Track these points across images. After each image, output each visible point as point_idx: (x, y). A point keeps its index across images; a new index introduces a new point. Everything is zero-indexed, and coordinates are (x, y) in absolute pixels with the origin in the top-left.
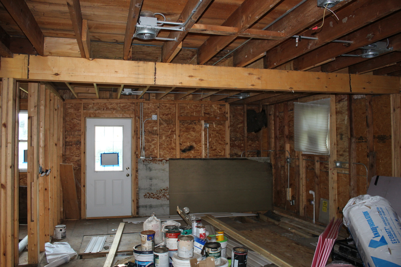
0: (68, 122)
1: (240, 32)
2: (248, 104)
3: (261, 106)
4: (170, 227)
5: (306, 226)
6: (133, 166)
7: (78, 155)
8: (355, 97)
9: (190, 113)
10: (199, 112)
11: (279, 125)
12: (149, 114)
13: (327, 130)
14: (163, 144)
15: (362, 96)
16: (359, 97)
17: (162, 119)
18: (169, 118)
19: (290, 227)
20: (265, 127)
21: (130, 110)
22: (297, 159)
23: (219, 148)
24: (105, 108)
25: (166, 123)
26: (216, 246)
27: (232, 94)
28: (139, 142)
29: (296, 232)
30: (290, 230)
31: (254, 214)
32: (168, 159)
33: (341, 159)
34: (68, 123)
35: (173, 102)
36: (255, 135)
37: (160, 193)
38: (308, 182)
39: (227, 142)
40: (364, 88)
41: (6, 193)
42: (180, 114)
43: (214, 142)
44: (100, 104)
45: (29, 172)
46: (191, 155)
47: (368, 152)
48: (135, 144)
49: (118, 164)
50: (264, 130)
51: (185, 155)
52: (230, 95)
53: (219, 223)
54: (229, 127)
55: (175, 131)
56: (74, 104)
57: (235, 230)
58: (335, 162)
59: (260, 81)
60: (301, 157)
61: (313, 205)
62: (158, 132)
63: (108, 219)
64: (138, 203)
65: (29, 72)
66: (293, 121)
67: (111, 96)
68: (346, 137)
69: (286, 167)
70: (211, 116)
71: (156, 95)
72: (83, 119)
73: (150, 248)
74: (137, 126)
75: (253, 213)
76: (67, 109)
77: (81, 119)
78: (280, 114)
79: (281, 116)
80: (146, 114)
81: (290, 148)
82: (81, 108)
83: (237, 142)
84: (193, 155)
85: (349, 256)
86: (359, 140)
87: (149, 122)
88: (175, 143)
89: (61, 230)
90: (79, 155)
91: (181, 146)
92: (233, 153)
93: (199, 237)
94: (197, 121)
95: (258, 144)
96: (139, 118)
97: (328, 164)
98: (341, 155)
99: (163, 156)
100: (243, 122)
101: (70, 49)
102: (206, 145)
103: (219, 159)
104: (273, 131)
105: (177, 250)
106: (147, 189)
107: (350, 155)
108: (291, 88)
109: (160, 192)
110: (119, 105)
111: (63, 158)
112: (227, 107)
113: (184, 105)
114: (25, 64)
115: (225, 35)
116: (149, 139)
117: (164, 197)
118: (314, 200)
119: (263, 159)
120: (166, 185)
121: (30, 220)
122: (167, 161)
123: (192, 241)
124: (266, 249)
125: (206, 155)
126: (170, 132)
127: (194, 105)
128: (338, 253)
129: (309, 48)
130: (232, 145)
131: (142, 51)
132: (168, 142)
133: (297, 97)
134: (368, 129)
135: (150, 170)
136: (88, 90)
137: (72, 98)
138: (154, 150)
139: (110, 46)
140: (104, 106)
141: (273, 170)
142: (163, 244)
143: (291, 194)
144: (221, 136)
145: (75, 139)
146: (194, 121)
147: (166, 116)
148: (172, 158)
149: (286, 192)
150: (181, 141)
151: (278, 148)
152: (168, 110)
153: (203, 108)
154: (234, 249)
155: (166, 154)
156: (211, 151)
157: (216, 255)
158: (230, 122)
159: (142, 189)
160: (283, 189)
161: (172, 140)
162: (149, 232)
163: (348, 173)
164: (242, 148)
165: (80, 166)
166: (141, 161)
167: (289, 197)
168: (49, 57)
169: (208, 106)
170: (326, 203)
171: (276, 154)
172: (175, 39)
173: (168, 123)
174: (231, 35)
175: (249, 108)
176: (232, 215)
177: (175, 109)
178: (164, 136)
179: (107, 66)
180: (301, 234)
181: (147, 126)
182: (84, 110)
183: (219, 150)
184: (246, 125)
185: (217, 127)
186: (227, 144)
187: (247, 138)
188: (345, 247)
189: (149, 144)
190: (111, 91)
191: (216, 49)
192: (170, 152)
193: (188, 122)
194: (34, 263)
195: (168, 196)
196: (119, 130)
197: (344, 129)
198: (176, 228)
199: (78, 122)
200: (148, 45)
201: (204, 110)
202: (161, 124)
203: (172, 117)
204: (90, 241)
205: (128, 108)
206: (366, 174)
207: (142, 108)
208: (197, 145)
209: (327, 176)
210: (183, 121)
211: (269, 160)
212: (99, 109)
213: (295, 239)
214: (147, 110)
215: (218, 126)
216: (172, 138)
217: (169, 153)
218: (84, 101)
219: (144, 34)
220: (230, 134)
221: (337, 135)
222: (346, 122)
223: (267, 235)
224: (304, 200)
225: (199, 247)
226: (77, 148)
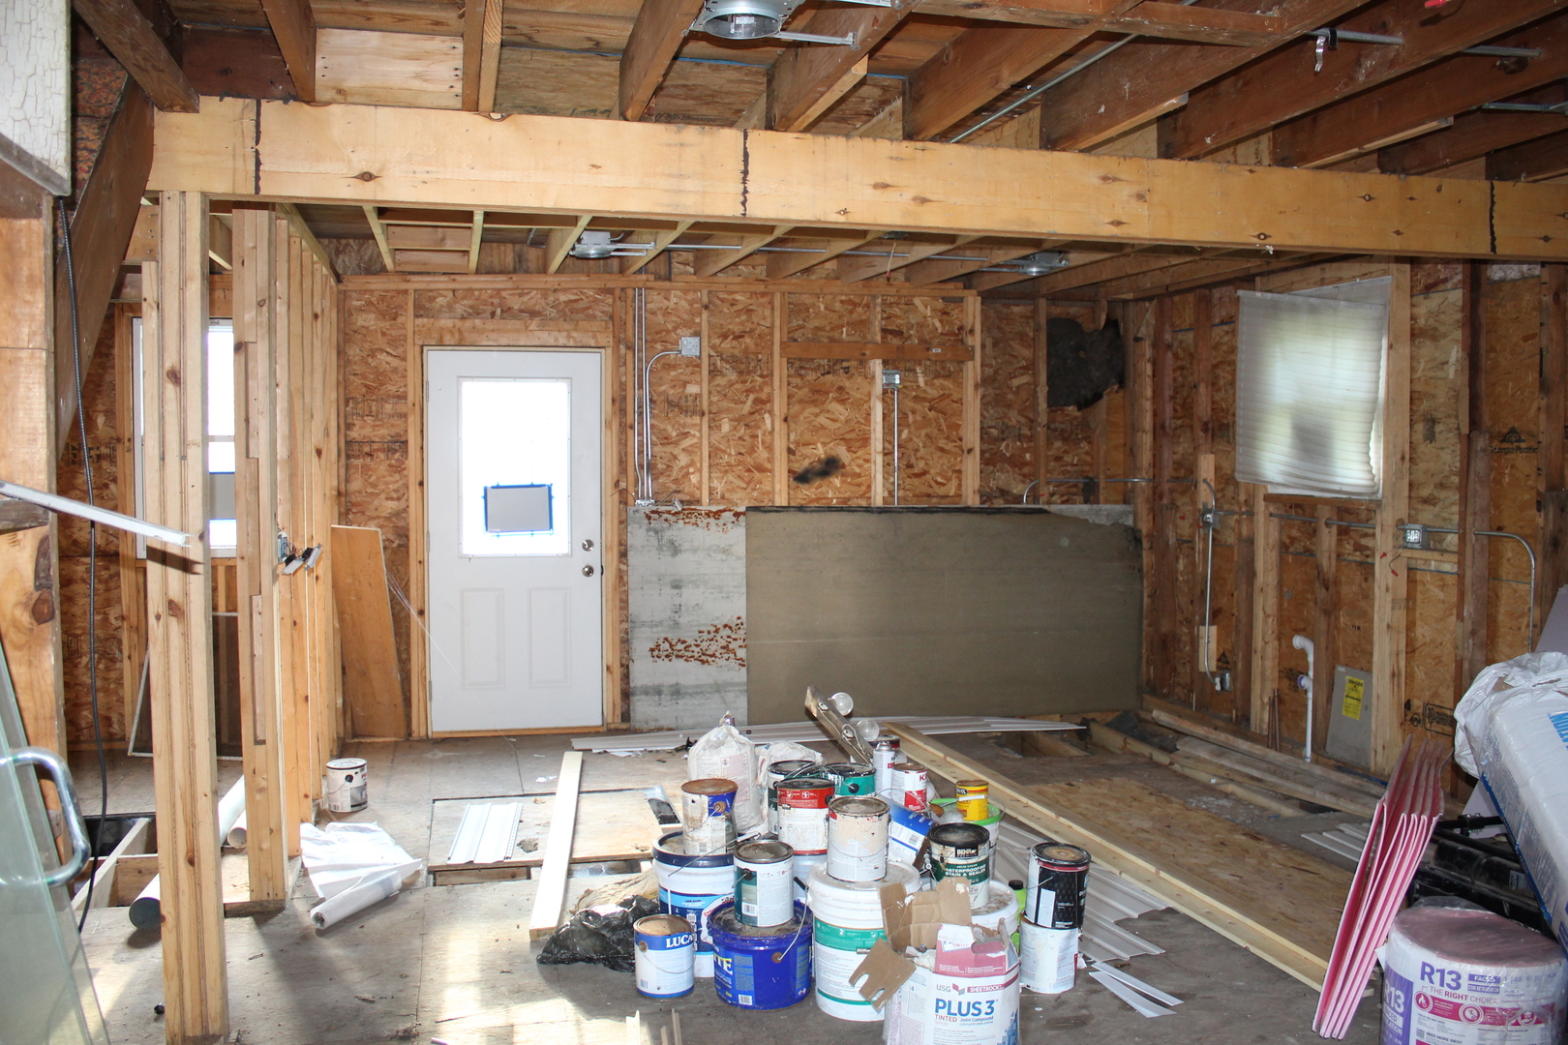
0: (355, 363)
1: (1113, 15)
2: (1054, 298)
3: (1104, 303)
4: (788, 765)
5: (1278, 770)
6: (610, 532)
7: (396, 491)
8: (1496, 272)
9: (828, 328)
10: (863, 324)
11: (1175, 380)
12: (668, 332)
13: (1375, 401)
14: (724, 452)
15: (1525, 267)
16: (1513, 272)
17: (720, 355)
18: (747, 348)
19: (1215, 776)
20: (1116, 387)
21: (594, 317)
22: (1243, 513)
23: (937, 465)
24: (499, 311)
25: (733, 368)
26: (972, 839)
27: (1001, 256)
28: (630, 444)
29: (1240, 792)
30: (1217, 784)
31: (1071, 723)
32: (742, 509)
33: (1427, 514)
34: (355, 367)
35: (761, 288)
36: (1076, 418)
37: (712, 640)
38: (1286, 604)
39: (970, 446)
40: (1546, 239)
41: (186, 635)
42: (789, 333)
43: (921, 445)
44: (476, 293)
45: (243, 558)
46: (830, 496)
47: (1542, 488)
48: (615, 449)
49: (551, 527)
50: (1111, 397)
51: (807, 493)
52: (994, 262)
53: (946, 755)
54: (976, 387)
55: (769, 400)
56: (377, 294)
57: (1011, 782)
58: (1401, 527)
59: (1146, 206)
60: (1261, 506)
61: (1306, 692)
62: (705, 403)
63: (514, 736)
64: (626, 677)
65: (262, 168)
66: (1233, 363)
67: (520, 261)
68: (1450, 431)
69: (1199, 545)
70: (909, 342)
71: (696, 259)
72: (412, 352)
73: (719, 845)
74: (623, 379)
75: (1063, 718)
76: (351, 315)
77: (405, 352)
78: (1180, 336)
79: (1184, 345)
80: (657, 333)
81: (1218, 469)
82: (406, 311)
83: (1008, 445)
84: (837, 495)
85: (1477, 882)
86: (1502, 441)
87: (669, 367)
88: (770, 448)
89: (350, 778)
90: (401, 495)
91: (791, 457)
92: (991, 489)
93: (903, 803)
94: (854, 363)
95: (1087, 453)
96: (630, 347)
97: (1374, 535)
98: (1428, 501)
99: (723, 497)
100: (1030, 367)
101: (418, 76)
102: (889, 457)
103: (937, 512)
104: (1148, 405)
105: (824, 852)
106: (660, 623)
107: (1464, 501)
108: (1262, 237)
109: (712, 634)
110: (551, 298)
111: (339, 505)
112: (970, 309)
113: (807, 299)
114: (243, 137)
115: (1053, 24)
116: (669, 428)
117: (726, 656)
118: (1311, 673)
119: (1105, 512)
120: (735, 607)
121: (252, 739)
122: (737, 515)
123: (885, 817)
124: (1139, 855)
125: (886, 494)
126: (749, 403)
127: (843, 298)
128: (1433, 869)
129: (1361, 79)
130: (987, 455)
131: (685, 86)
132: (741, 442)
133: (1253, 271)
134: (1545, 400)
135: (675, 550)
136: (443, 239)
137: (375, 268)
138: (688, 474)
139: (566, 63)
140: (496, 301)
141: (1144, 554)
142: (762, 829)
143: (1218, 649)
144: (945, 420)
145: (383, 431)
146: (843, 361)
147: (735, 343)
148: (756, 504)
149: (1194, 642)
150: (792, 437)
151: (1168, 472)
152: (744, 317)
153: (879, 309)
154: (1040, 849)
155: (733, 491)
156: (909, 477)
157: (973, 872)
158: (982, 366)
159: (643, 624)
160: (1185, 630)
161: (757, 436)
162: (713, 786)
163: (1455, 570)
164: (1026, 470)
165: (403, 534)
166: (637, 515)
167: (1207, 661)
168: (333, 108)
169: (897, 304)
170: (1359, 684)
171: (1156, 494)
172: (849, 39)
173: (743, 367)
174: (1074, 27)
175: (1057, 311)
176: (988, 725)
177: (767, 313)
178: (726, 420)
179: (559, 143)
180: (1261, 800)
181: (661, 378)
182: (416, 316)
183: (940, 474)
184: (1043, 377)
185: (933, 385)
186: (970, 451)
187: (1048, 428)
188: (1461, 847)
189: (668, 449)
190: (523, 242)
191: (997, 81)
192: (748, 483)
193: (819, 365)
194: (271, 897)
195: (742, 653)
196: (557, 393)
197: (1442, 400)
198: (813, 770)
199: (395, 362)
200: (714, 63)
201: (882, 319)
202: (714, 372)
203: (757, 345)
204: (459, 819)
205: (589, 308)
206: (1530, 575)
207: (640, 308)
208: (855, 455)
209: (1366, 580)
210: (800, 360)
211: (1131, 517)
212: (476, 313)
213: (1241, 819)
214: (660, 318)
215: (937, 382)
216: (759, 428)
217: (745, 486)
218: (418, 283)
219: (729, 18)
220: (982, 415)
221: (1411, 420)
222: (1451, 372)
223: (1135, 804)
224: (1268, 673)
225: (907, 841)
226: (390, 466)
